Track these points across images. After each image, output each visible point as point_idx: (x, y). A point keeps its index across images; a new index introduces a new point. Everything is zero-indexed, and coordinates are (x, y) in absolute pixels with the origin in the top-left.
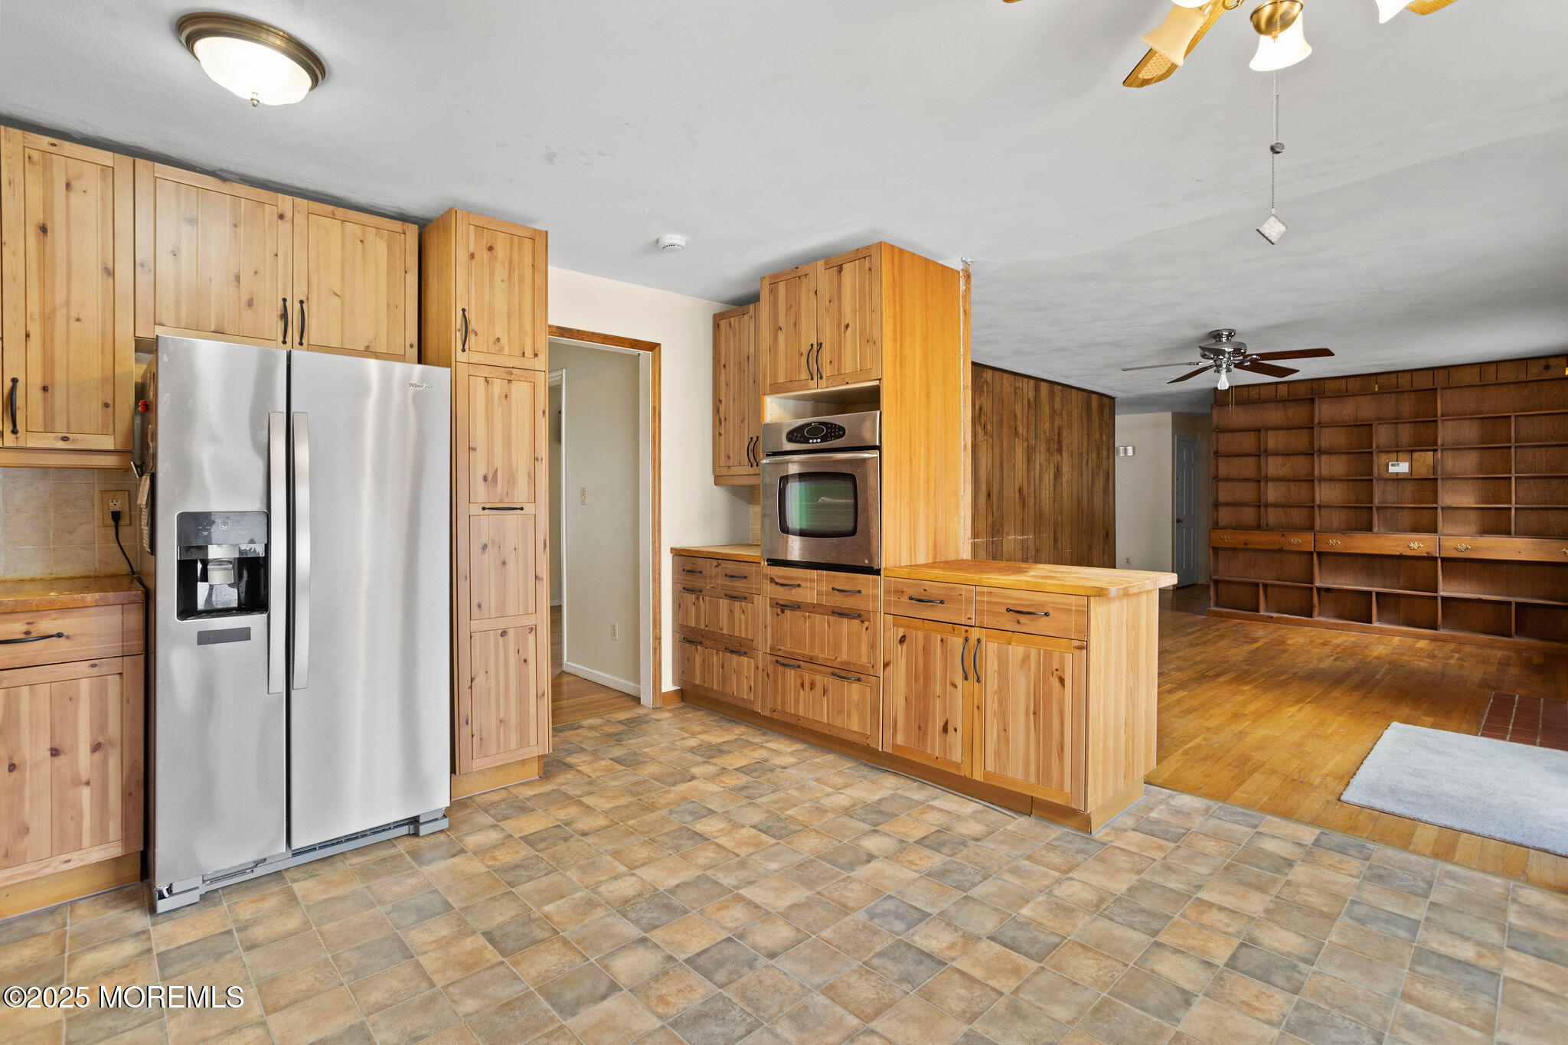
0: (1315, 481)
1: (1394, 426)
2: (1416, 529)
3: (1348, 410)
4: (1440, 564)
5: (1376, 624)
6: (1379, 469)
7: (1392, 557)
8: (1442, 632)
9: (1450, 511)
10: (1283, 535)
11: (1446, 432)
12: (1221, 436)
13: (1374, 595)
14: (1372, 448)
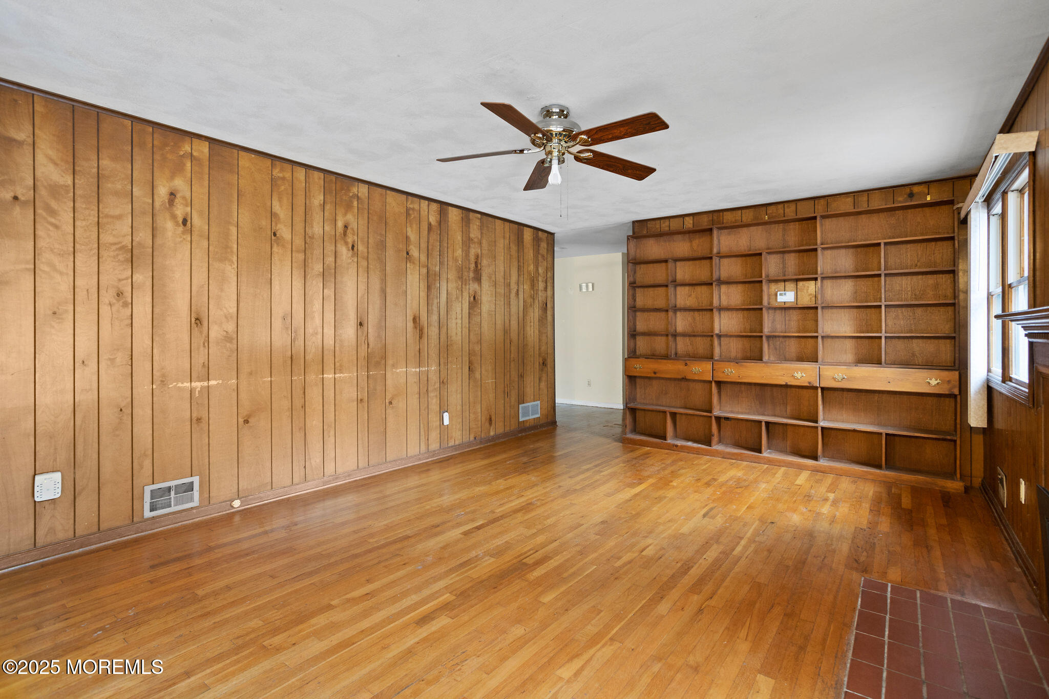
0: (714, 310)
1: (782, 255)
2: (801, 359)
3: (742, 241)
4: (820, 394)
5: (766, 454)
6: (769, 298)
7: (781, 386)
8: (823, 463)
9: (829, 340)
10: (686, 365)
11: (826, 262)
12: (638, 267)
13: (763, 424)
14: (761, 277)
